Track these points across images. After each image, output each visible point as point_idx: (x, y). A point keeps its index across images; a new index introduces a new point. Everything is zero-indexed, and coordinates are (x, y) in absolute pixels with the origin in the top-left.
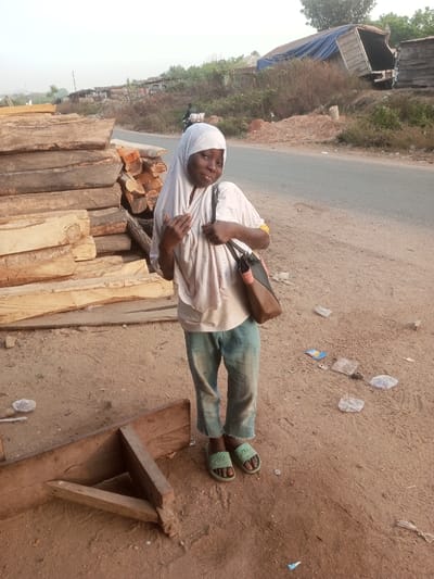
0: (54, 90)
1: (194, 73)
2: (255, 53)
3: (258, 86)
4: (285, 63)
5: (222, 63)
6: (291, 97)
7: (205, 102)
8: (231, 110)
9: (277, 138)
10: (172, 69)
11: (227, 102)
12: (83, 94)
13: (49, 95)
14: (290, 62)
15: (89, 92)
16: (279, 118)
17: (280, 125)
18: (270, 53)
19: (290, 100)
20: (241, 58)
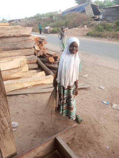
0: (4, 20)
1: (43, 15)
2: (60, 10)
3: (63, 19)
4: (70, 13)
5: (51, 13)
6: (73, 23)
7: (48, 23)
8: (56, 26)
9: (70, 34)
10: (37, 14)
11: (54, 24)
12: (12, 21)
13: (2, 21)
14: (72, 13)
15: (14, 20)
16: (70, 28)
17: (70, 30)
18: (66, 10)
19: (72, 24)
20: (56, 12)
